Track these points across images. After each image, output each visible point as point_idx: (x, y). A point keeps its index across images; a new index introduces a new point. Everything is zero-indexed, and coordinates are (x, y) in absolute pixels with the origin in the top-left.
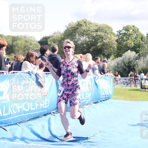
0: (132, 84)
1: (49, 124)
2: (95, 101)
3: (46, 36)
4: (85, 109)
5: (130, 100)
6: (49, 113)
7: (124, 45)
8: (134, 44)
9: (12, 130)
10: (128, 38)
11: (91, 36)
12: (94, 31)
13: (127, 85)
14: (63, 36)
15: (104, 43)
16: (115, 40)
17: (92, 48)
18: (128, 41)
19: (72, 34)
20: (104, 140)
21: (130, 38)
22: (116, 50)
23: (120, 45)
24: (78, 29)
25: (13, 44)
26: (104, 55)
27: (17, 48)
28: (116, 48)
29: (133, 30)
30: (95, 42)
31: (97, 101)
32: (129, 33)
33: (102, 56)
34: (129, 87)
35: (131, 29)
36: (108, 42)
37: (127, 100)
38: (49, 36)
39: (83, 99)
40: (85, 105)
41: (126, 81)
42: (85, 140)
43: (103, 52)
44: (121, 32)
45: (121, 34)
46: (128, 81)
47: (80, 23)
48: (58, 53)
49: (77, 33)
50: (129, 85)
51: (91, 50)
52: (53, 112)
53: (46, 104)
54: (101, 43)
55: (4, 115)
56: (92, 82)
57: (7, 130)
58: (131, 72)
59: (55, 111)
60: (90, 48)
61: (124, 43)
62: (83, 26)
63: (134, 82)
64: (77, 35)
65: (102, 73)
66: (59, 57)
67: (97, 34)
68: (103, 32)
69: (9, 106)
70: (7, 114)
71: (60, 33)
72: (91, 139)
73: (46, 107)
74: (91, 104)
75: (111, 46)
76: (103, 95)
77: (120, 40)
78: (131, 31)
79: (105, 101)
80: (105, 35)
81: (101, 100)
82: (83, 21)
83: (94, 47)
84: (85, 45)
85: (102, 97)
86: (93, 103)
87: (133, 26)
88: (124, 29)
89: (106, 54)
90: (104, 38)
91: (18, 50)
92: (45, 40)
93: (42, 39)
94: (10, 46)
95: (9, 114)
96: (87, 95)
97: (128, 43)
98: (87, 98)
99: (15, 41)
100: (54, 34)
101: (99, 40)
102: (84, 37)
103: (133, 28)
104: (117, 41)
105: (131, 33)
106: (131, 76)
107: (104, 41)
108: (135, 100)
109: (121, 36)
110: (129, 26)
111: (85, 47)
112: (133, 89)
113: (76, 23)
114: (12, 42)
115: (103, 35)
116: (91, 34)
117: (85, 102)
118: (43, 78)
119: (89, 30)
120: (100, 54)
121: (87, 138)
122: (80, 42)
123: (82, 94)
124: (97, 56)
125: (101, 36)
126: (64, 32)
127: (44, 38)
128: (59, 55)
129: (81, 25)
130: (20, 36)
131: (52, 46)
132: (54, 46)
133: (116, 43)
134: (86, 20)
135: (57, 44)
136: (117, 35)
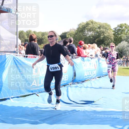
0: (125, 64)
1: (67, 91)
2: (99, 76)
3: (65, 32)
4: (92, 82)
5: (123, 76)
6: (67, 84)
7: (119, 38)
8: (126, 36)
9: (42, 96)
10: (122, 33)
11: (96, 32)
12: (98, 28)
13: (121, 65)
14: (76, 32)
15: (105, 36)
16: (112, 34)
17: (97, 40)
18: (122, 35)
19: (83, 30)
20: (105, 103)
21: (123, 32)
22: (114, 41)
23: (116, 37)
24: (87, 27)
25: (42, 37)
26: (105, 44)
27: (45, 40)
28: (113, 39)
29: (125, 27)
30: (99, 35)
31: (100, 76)
32: (122, 29)
33: (104, 45)
34: (122, 67)
35: (124, 26)
36: (108, 35)
37: (121, 75)
38: (67, 32)
39: (91, 74)
40: (92, 79)
41: (120, 62)
42: (92, 103)
43: (104, 43)
44: (116, 29)
45: (116, 30)
46: (122, 62)
47: (88, 23)
48: (73, 43)
49: (86, 30)
50: (122, 65)
51: (96, 41)
52: (70, 84)
53: (66, 78)
54: (103, 36)
55: (38, 85)
56: (97, 63)
57: (39, 96)
58: (124, 56)
59: (71, 83)
60: (95, 39)
61: (119, 36)
62: (91, 25)
63: (126, 63)
64: (86, 31)
65: (104, 57)
66: (74, 46)
67: (101, 30)
68: (104, 28)
69: (42, 79)
70: (40, 85)
71: (74, 30)
72: (97, 102)
73: (66, 80)
74: (96, 79)
75: (110, 38)
76: (105, 72)
77: (117, 34)
78: (124, 27)
79: (106, 76)
80: (106, 31)
81: (103, 76)
82: (91, 21)
83: (98, 39)
84: (91, 38)
85: (103, 74)
86: (98, 77)
87: (125, 24)
88: (118, 27)
89: (106, 44)
90: (105, 33)
91: (46, 42)
92: (64, 35)
93: (62, 34)
94: (41, 39)
95: (42, 85)
96: (93, 72)
97: (122, 36)
98: (93, 74)
99: (43, 35)
100: (70, 30)
101: (101, 34)
102: (91, 32)
103: (125, 26)
104: (114, 34)
105: (124, 29)
106: (124, 59)
107: (105, 35)
108: (127, 76)
109: (116, 31)
110: (122, 24)
111: (92, 38)
112: (125, 68)
113: (85, 23)
114: (42, 36)
115: (104, 30)
116: (96, 30)
117: (92, 77)
118: (63, 61)
119: (94, 28)
120: (102, 44)
121: (94, 102)
122: (88, 36)
123: (90, 71)
124: (100, 46)
125: (103, 31)
126: (77, 29)
127: (63, 33)
128: (74, 44)
129: (89, 24)
130: (47, 32)
131: (69, 38)
132: (71, 38)
133: (113, 36)
134: (92, 21)
135: (73, 37)
136: (114, 31)
